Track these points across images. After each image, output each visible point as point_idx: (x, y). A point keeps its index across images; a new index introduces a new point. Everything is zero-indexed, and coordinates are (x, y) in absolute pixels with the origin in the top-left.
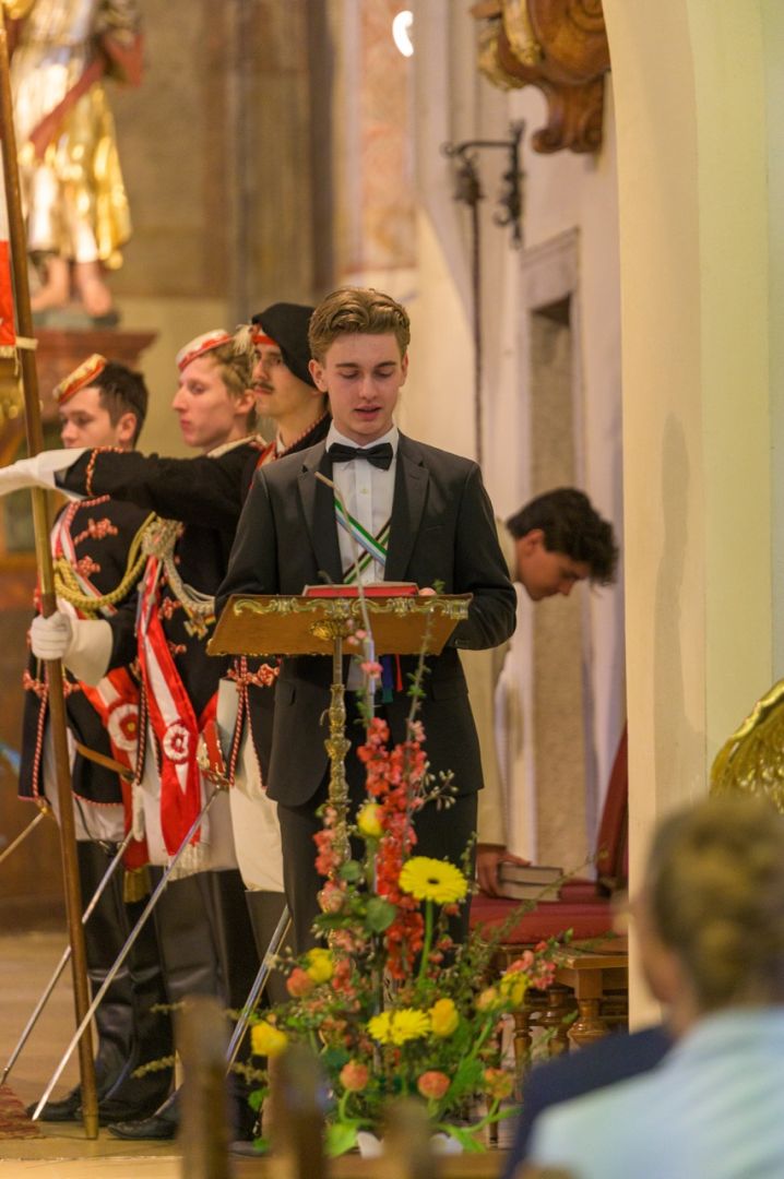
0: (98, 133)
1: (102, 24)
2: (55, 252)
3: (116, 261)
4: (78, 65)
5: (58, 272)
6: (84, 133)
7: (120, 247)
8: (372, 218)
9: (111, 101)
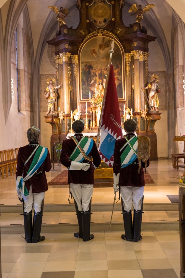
0: (157, 97)
1: (157, 88)
2: (153, 107)
3: (158, 107)
4: (155, 92)
5: (154, 108)
6: (156, 97)
7: (159, 106)
8: (180, 103)
9: (158, 94)
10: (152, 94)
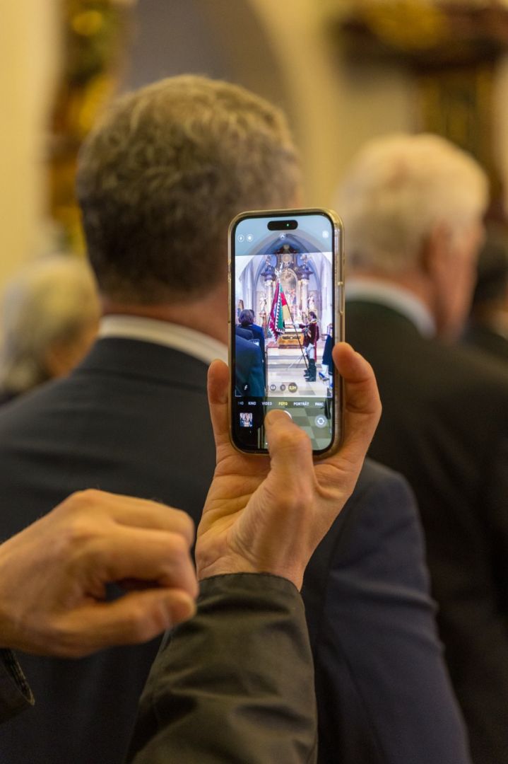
10: (311, 302)
